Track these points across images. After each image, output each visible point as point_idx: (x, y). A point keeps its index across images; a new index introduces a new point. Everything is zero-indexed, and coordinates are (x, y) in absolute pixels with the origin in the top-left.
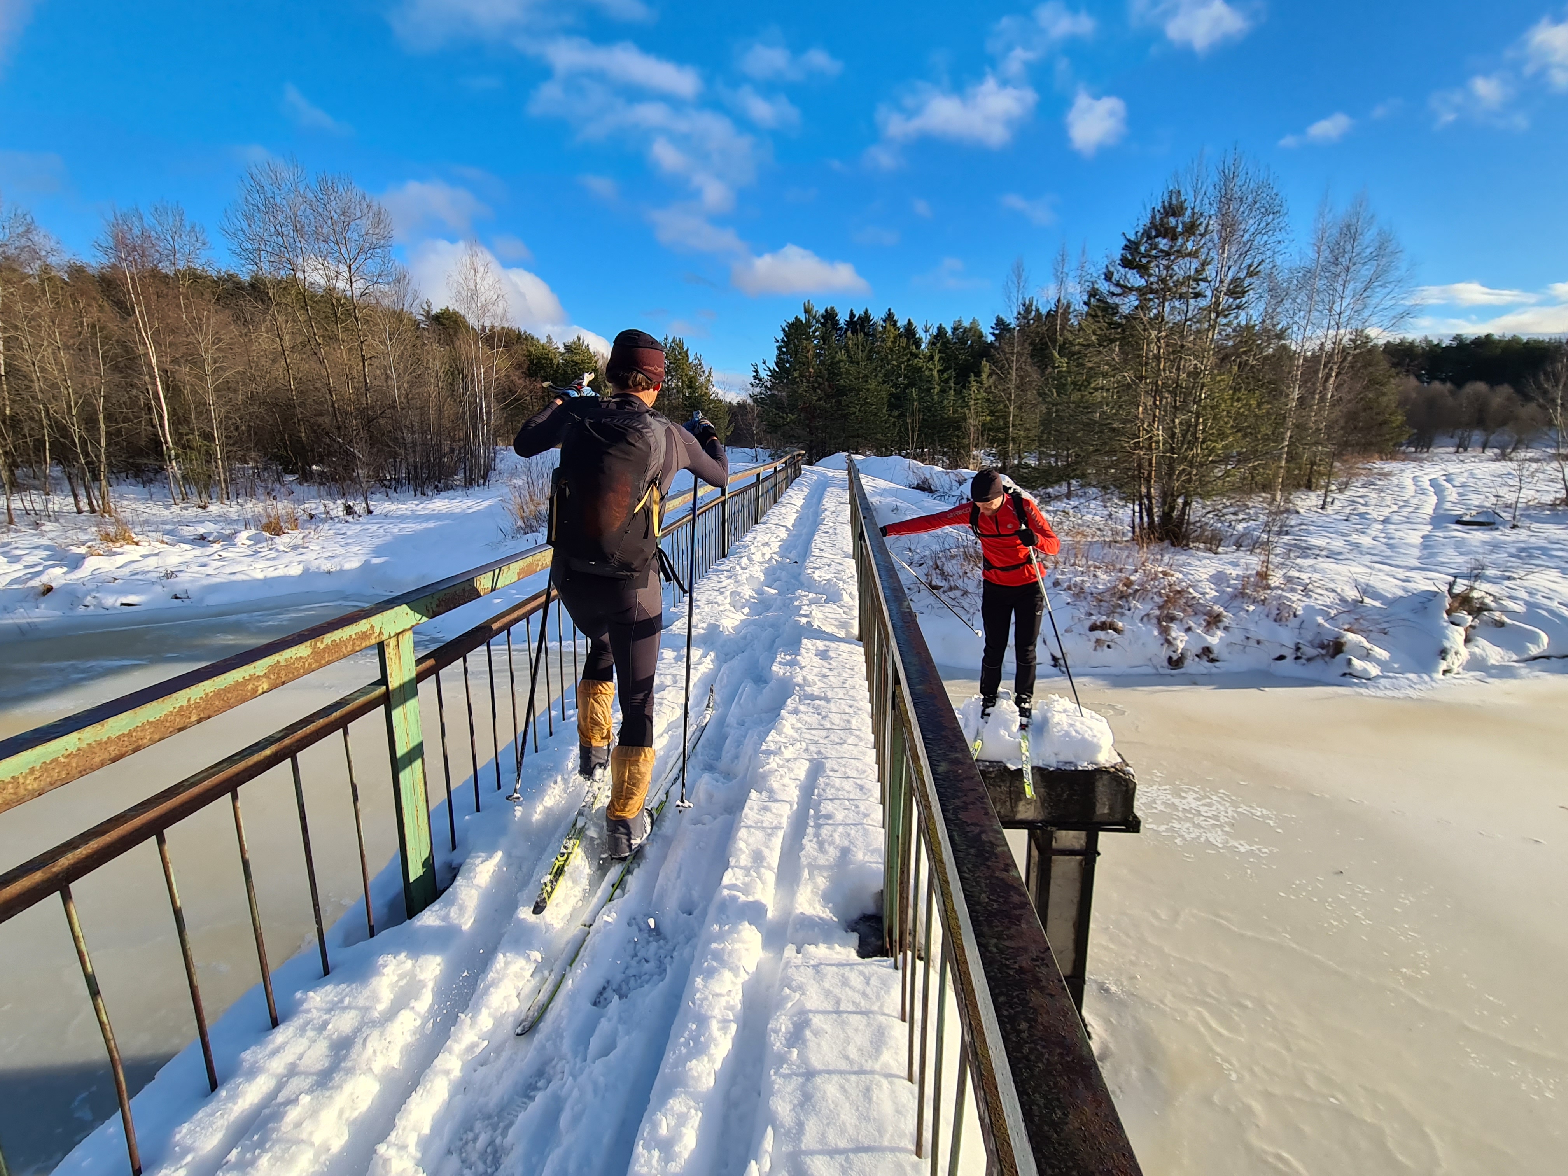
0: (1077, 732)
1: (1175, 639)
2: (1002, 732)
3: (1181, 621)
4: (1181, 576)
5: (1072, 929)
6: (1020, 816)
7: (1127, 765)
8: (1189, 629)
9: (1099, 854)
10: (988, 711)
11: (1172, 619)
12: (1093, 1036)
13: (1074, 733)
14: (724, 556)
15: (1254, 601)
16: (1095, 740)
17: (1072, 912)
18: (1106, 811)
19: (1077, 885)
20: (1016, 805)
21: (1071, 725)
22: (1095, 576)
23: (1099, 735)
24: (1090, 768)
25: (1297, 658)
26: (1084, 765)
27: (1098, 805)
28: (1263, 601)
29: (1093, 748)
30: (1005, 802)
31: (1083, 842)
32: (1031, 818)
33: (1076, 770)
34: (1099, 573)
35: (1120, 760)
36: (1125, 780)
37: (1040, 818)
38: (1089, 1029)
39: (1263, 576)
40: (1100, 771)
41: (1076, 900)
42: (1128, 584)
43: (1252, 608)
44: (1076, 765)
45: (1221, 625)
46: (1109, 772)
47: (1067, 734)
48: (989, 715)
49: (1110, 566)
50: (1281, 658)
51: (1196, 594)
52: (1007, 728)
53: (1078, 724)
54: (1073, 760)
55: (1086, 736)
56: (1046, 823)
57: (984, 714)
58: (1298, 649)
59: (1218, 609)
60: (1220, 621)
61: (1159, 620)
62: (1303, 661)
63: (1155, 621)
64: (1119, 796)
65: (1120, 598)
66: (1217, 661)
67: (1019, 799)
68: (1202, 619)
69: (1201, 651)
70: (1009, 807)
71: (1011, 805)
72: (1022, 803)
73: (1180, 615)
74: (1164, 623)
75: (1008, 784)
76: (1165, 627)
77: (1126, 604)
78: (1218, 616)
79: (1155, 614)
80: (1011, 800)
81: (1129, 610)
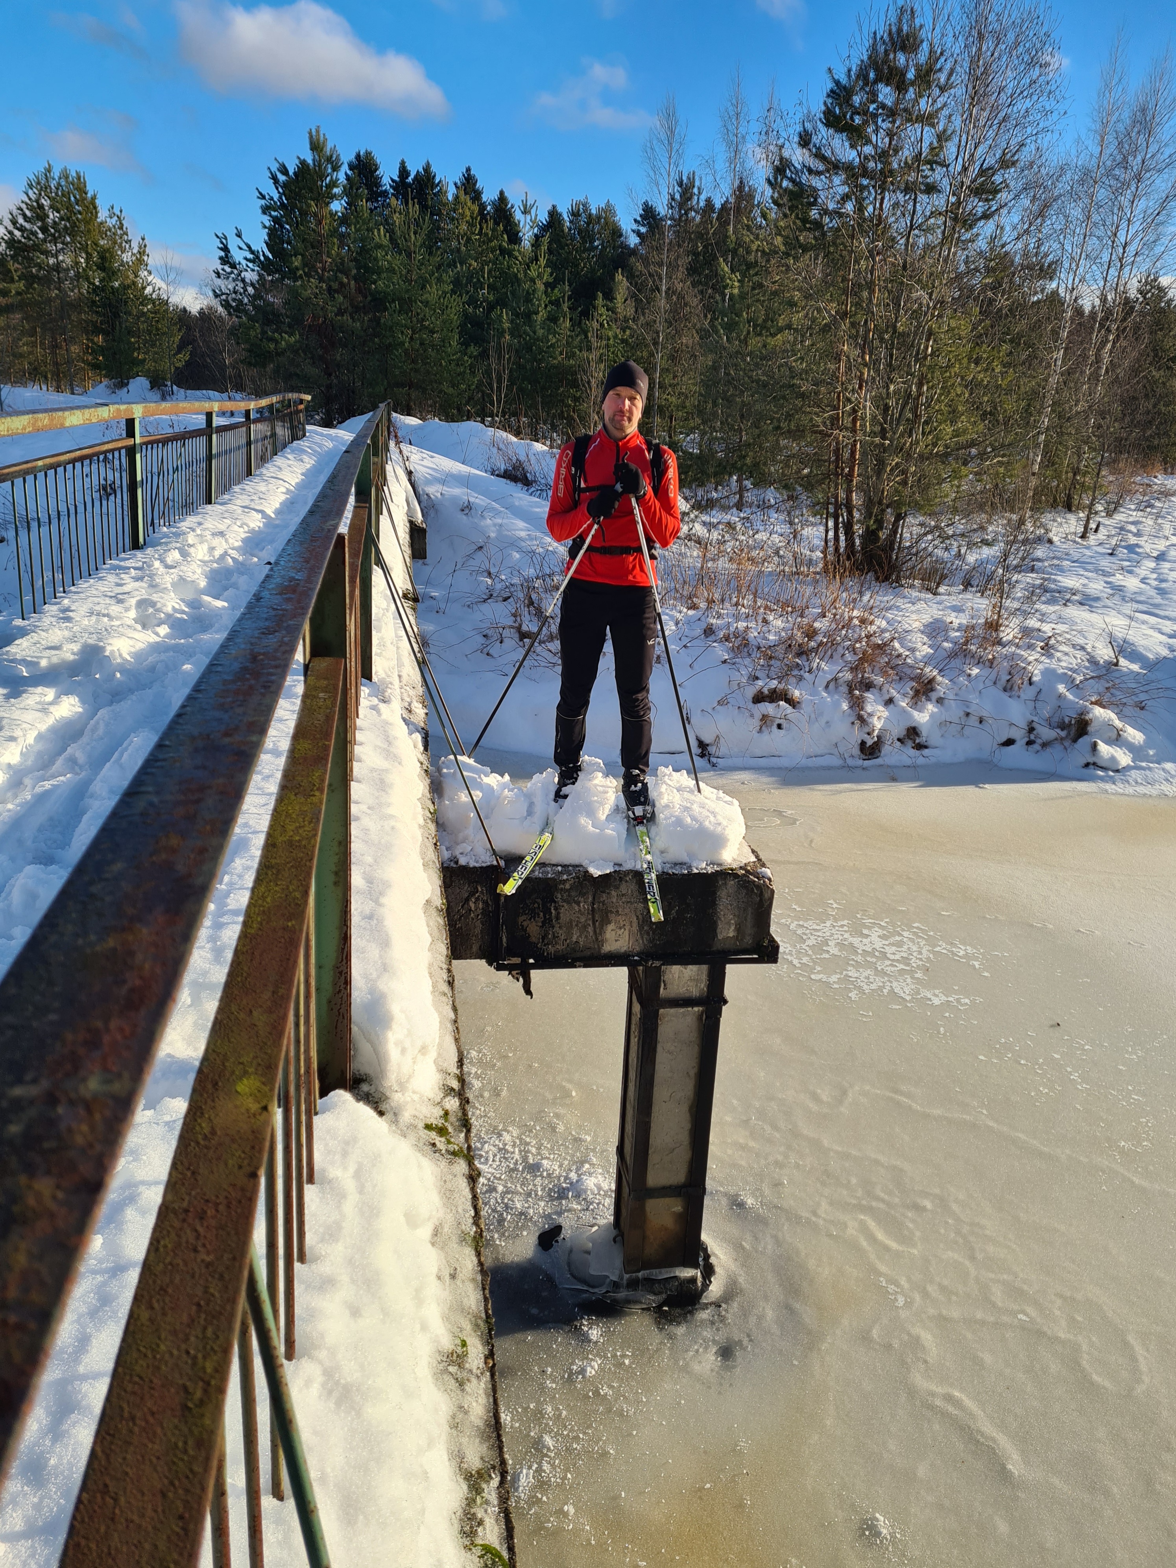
0: (693, 818)
1: (870, 715)
2: (585, 821)
3: (880, 689)
4: (884, 624)
5: (688, 1115)
6: (607, 948)
7: (763, 865)
8: (890, 702)
9: (725, 1002)
10: (565, 790)
11: (868, 686)
12: (718, 1269)
13: (689, 820)
14: (136, 545)
15: (979, 662)
16: (719, 829)
17: (686, 1089)
18: (731, 934)
19: (695, 1050)
20: (602, 931)
21: (686, 809)
22: (765, 621)
23: (725, 823)
24: (710, 870)
25: (1030, 743)
26: (701, 866)
27: (720, 926)
28: (991, 662)
29: (717, 841)
30: (585, 927)
31: (703, 986)
32: (623, 950)
33: (690, 874)
34: (771, 618)
35: (753, 859)
36: (758, 887)
37: (637, 949)
38: (713, 1260)
39: (993, 626)
40: (725, 875)
41: (693, 1072)
42: (811, 633)
43: (975, 671)
44: (690, 867)
45: (934, 696)
46: (736, 876)
47: (679, 822)
48: (565, 797)
49: (786, 606)
50: (1009, 742)
51: (901, 650)
52: (591, 813)
53: (695, 807)
54: (685, 858)
55: (707, 823)
56: (646, 955)
57: (559, 796)
58: (1031, 730)
59: (930, 671)
60: (932, 690)
61: (851, 688)
62: (1037, 747)
63: (844, 689)
64: (750, 910)
65: (799, 655)
66: (926, 747)
67: (606, 921)
68: (909, 687)
69: (905, 733)
70: (592, 933)
71: (595, 932)
72: (611, 927)
73: (879, 680)
74: (857, 692)
75: (590, 899)
76: (858, 698)
77: (807, 664)
78: (932, 681)
79: (845, 678)
80: (594, 924)
81: (810, 671)
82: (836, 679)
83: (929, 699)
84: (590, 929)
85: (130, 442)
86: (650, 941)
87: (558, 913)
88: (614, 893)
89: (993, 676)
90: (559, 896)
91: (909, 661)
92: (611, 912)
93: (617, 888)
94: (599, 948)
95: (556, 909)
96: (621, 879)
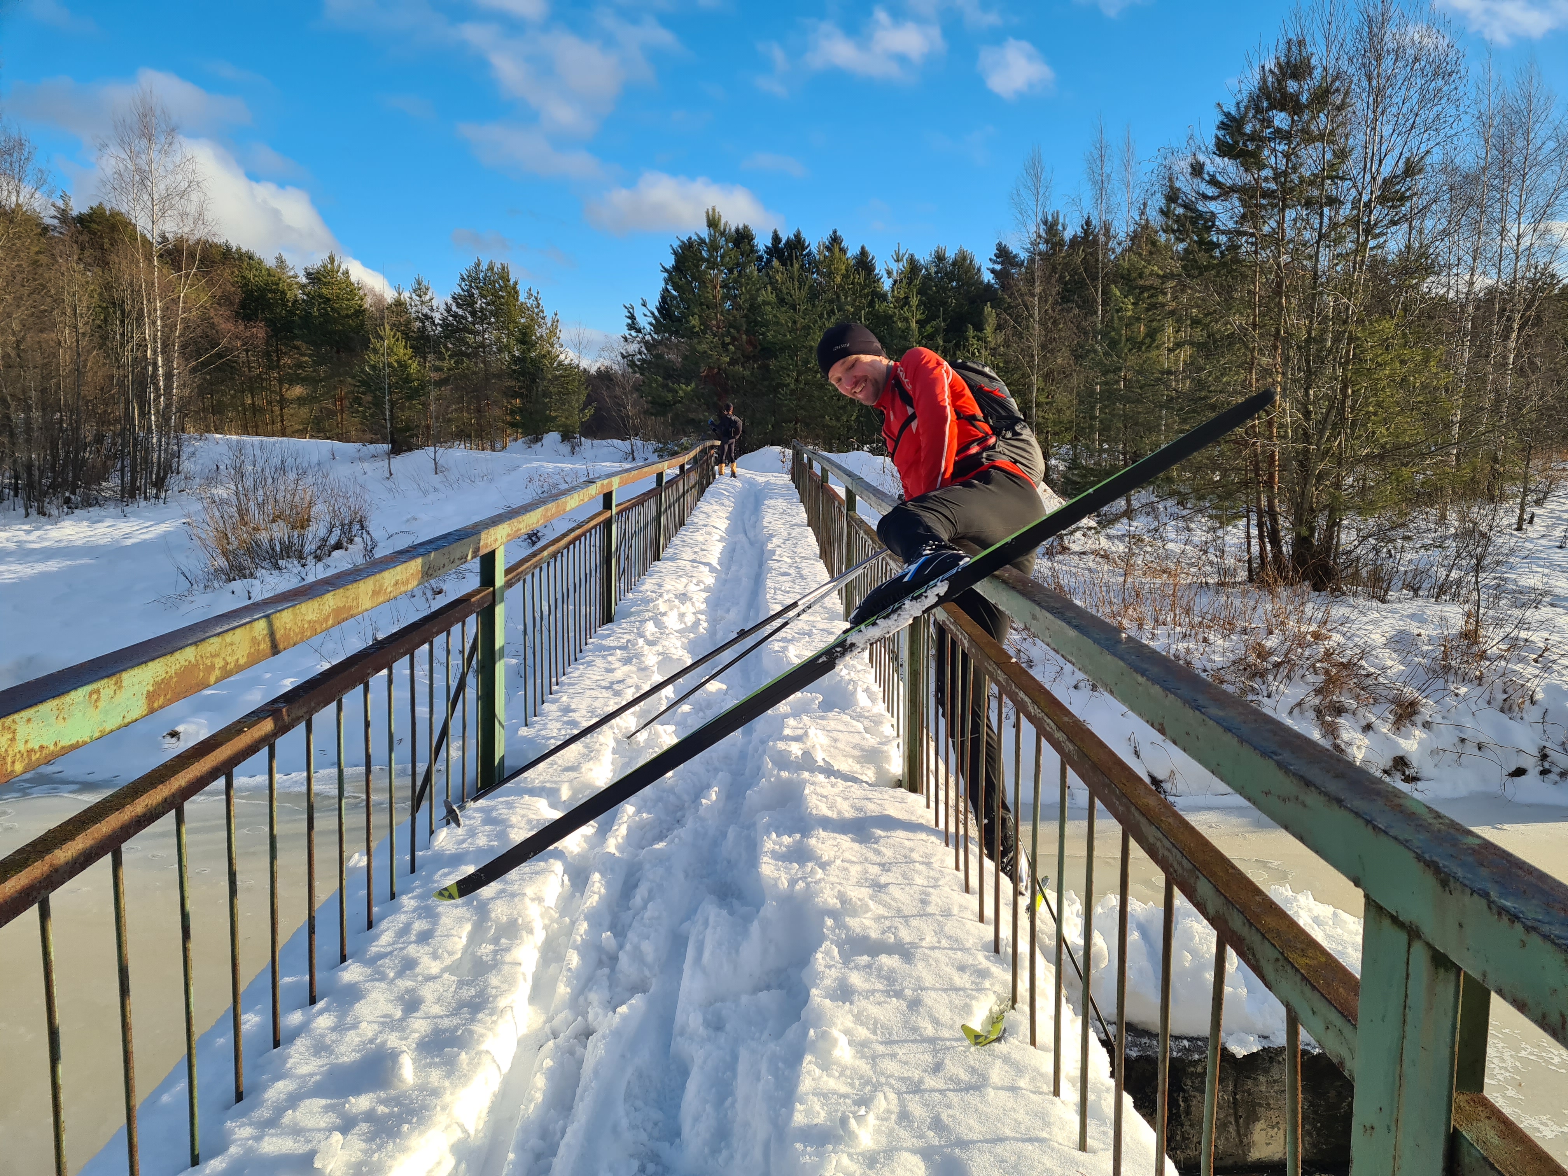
1: (1349, 744)
3: (1354, 714)
4: (1342, 640)
8: (1368, 728)
11: (1339, 710)
14: (611, 619)
15: (1465, 679)
20: (1248, 1130)
22: (1205, 640)
25: (1544, 772)
28: (1480, 679)
30: (1225, 1125)
34: (1211, 637)
39: (1471, 636)
42: (1263, 654)
43: (1463, 690)
45: (1418, 719)
49: (1228, 627)
50: (1519, 772)
51: (1372, 670)
58: (1544, 757)
59: (1410, 693)
60: (1415, 713)
61: (1319, 712)
62: (1553, 777)
63: (1312, 715)
65: (1252, 677)
66: (1418, 779)
67: (1253, 1117)
68: (1386, 710)
69: (1391, 763)
70: (1234, 1134)
71: (1238, 1132)
72: (1260, 1125)
73: (1351, 703)
74: (1329, 719)
75: (1231, 1088)
76: (1330, 725)
77: (1264, 687)
78: (1413, 704)
79: (1312, 703)
80: (1237, 1121)
81: (1269, 696)
82: (1300, 704)
83: (1414, 724)
84: (1232, 1129)
85: (607, 514)
86: (1314, 1145)
87: (1189, 1107)
88: (1262, 1079)
89: (1486, 696)
90: (1189, 1082)
91: (1381, 680)
92: (1261, 1105)
93: (1267, 1071)
94: (1245, 1155)
95: (1185, 1100)
96: (1271, 1060)
